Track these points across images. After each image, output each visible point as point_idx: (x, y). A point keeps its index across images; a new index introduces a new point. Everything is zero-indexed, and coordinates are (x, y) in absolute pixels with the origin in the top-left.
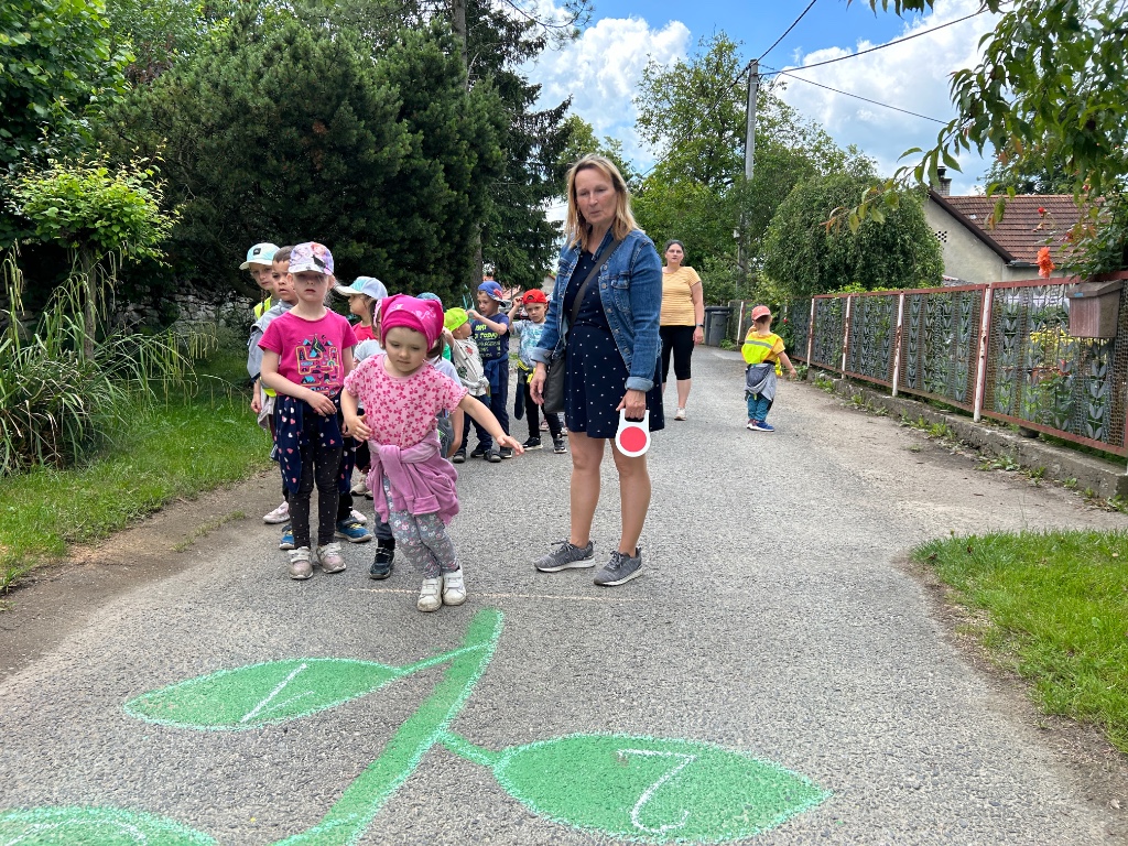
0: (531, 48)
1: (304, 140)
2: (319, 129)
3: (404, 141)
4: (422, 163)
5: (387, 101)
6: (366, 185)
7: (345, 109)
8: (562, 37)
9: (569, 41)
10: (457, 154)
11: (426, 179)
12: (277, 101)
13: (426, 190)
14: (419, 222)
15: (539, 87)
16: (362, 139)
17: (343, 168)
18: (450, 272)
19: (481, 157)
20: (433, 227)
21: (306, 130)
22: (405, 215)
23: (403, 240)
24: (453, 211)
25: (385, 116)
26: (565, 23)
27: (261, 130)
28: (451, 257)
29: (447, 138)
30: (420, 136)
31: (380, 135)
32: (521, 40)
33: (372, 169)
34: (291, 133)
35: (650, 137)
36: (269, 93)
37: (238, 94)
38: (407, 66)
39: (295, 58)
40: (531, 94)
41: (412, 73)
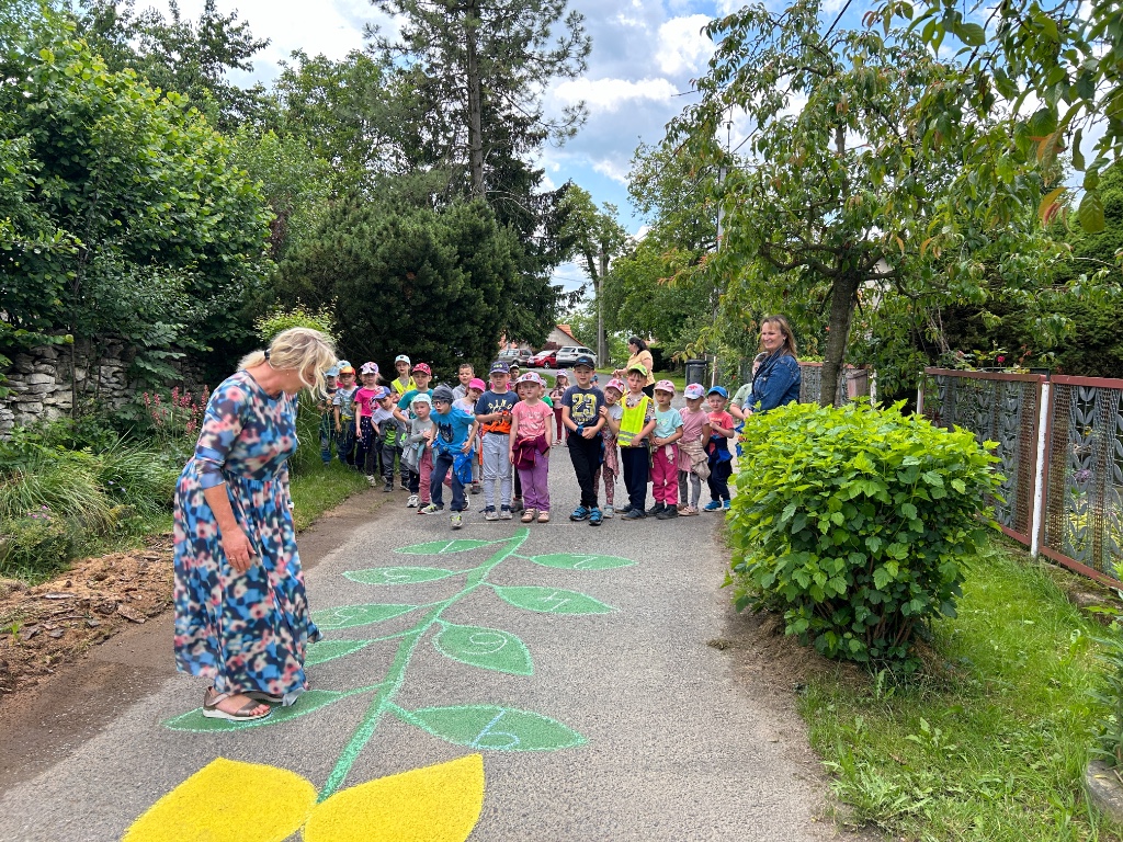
0: (535, 139)
1: (402, 283)
2: (411, 277)
3: (461, 280)
4: (471, 291)
5: (450, 256)
6: (437, 307)
7: (427, 266)
8: (561, 135)
9: (567, 137)
10: (491, 282)
11: (472, 300)
12: (387, 262)
13: (473, 308)
14: (468, 328)
15: (542, 172)
16: (436, 281)
17: (424, 299)
18: (485, 354)
19: (506, 281)
20: (476, 328)
21: (403, 278)
22: (459, 322)
23: (458, 338)
24: (488, 318)
25: (448, 264)
26: (564, 124)
27: (378, 280)
28: (485, 344)
29: (485, 273)
30: (469, 274)
31: (445, 277)
32: (527, 132)
33: (439, 298)
34: (394, 280)
35: (642, 207)
36: (383, 258)
37: (364, 258)
38: (461, 231)
39: (397, 235)
40: (536, 177)
41: (464, 234)
